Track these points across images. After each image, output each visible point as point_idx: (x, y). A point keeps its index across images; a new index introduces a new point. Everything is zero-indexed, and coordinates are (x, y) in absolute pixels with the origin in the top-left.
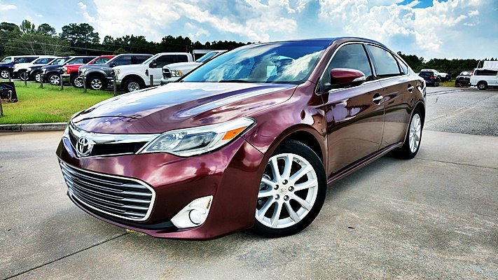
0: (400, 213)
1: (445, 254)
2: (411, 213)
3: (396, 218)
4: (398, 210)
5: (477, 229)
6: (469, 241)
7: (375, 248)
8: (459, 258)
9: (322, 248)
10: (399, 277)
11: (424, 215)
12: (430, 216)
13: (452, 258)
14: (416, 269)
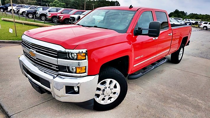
1: (165, 104)
2: (160, 89)
5: (178, 97)
8: (169, 106)
11: (164, 91)
12: (165, 91)
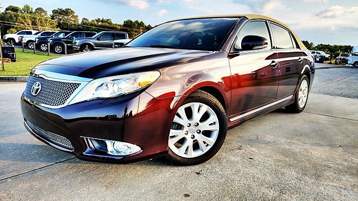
0: (289, 149)
1: (321, 181)
3: (285, 153)
4: (288, 148)
6: (340, 172)
7: (268, 174)
8: (332, 184)
9: (227, 172)
10: (284, 195)
11: (307, 152)
13: (326, 183)
14: (298, 190)
